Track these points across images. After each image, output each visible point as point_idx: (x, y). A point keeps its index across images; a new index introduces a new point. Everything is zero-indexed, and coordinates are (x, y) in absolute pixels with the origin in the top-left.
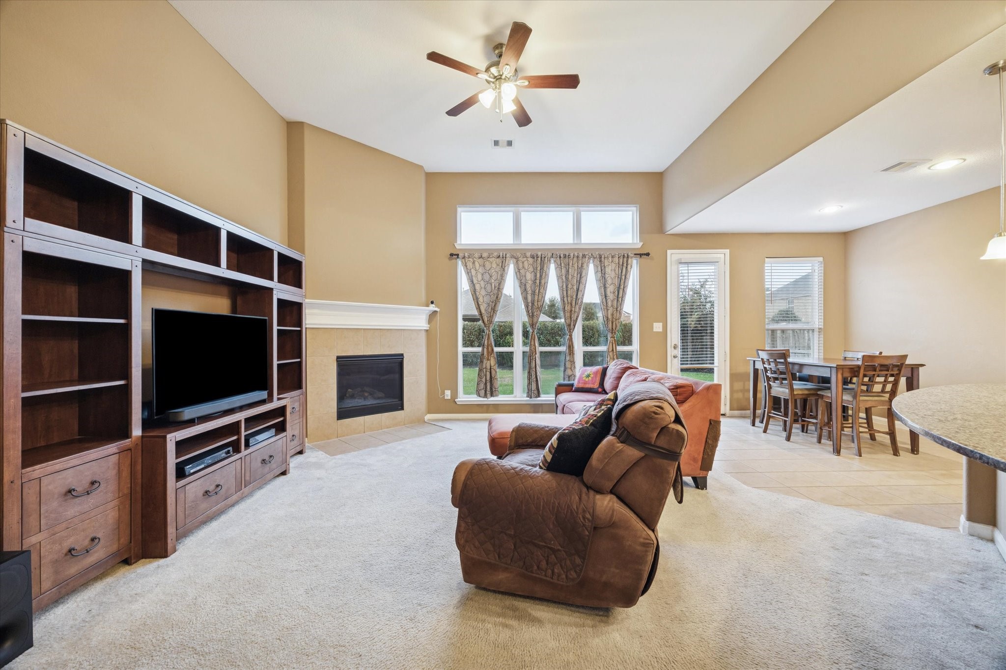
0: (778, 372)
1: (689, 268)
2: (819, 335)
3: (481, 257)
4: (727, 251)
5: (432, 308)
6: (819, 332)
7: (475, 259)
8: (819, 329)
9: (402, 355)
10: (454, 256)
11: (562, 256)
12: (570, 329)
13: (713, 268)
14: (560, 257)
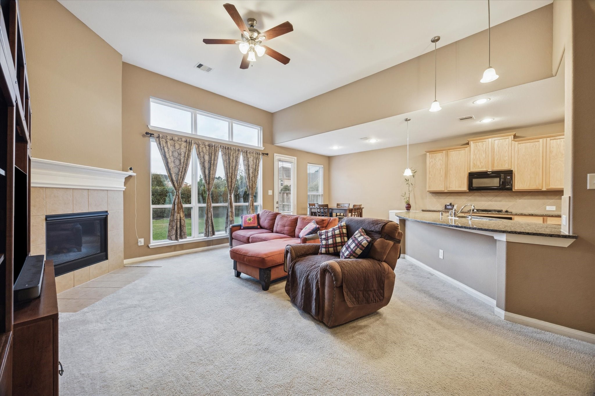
0: (321, 213)
1: (283, 164)
2: (322, 197)
3: (172, 139)
4: (296, 158)
5: (131, 173)
6: (322, 196)
7: (168, 140)
8: (322, 195)
9: (107, 212)
10: (149, 134)
11: (227, 148)
12: (231, 193)
13: (291, 165)
14: (226, 148)
